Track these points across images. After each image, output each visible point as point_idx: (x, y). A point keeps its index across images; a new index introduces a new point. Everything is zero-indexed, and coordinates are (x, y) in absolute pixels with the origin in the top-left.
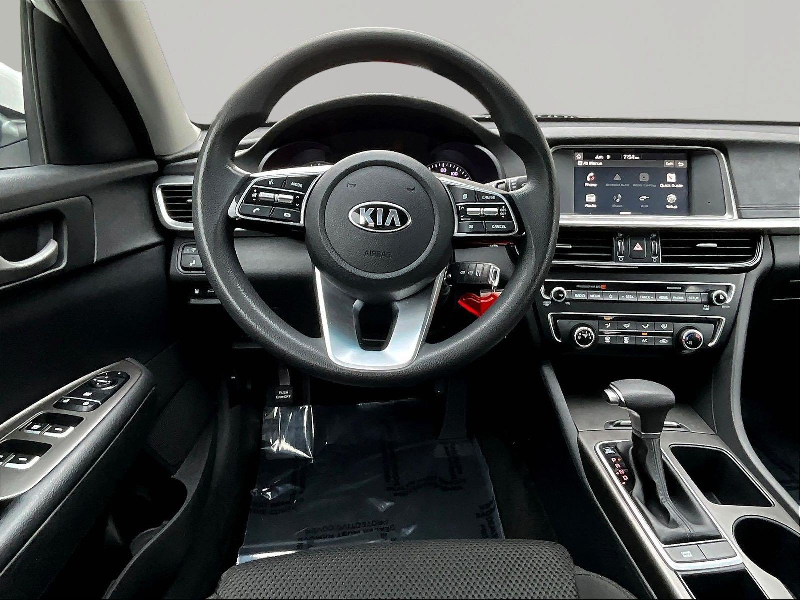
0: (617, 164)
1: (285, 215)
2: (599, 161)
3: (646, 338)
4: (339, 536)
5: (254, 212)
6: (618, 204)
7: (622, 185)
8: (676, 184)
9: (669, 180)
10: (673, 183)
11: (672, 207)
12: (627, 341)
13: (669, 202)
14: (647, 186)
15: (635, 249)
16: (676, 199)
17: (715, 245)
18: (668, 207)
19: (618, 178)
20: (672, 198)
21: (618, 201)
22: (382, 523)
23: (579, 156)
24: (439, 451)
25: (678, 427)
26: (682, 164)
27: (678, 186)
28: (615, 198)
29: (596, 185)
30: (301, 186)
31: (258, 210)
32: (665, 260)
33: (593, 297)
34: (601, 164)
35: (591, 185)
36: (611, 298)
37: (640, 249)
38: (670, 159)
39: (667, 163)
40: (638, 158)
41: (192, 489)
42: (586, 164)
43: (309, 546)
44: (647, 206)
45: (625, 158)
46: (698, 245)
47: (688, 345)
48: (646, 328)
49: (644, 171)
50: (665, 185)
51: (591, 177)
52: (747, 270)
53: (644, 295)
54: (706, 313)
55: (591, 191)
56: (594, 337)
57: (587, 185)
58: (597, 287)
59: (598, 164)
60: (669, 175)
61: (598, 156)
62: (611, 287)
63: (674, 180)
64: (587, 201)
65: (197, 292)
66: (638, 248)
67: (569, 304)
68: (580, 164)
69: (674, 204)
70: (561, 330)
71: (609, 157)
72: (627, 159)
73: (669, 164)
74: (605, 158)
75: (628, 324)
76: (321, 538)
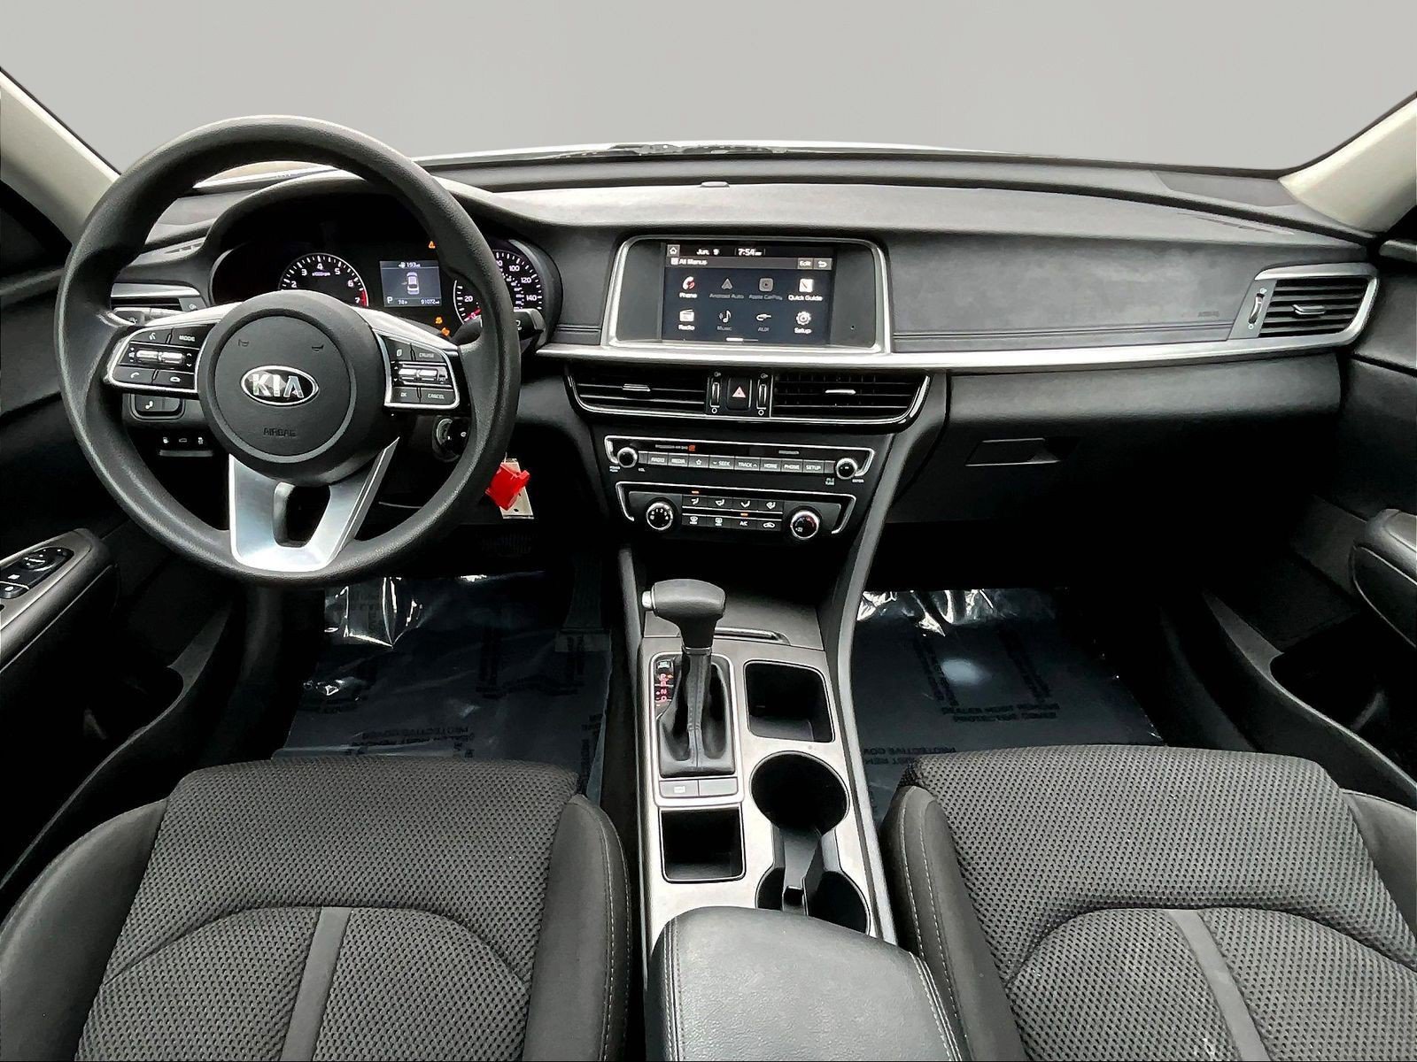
0: (728, 262)
1: (172, 379)
2: (702, 257)
3: (746, 520)
4: (403, 743)
5: (132, 376)
6: (725, 325)
7: (733, 296)
8: (811, 294)
9: (802, 289)
10: (808, 294)
11: (802, 331)
12: (719, 522)
13: (799, 322)
14: (770, 298)
15: (734, 396)
16: (810, 319)
17: (853, 392)
18: (797, 331)
19: (727, 285)
20: (804, 317)
21: (726, 320)
22: (461, 730)
23: (674, 250)
24: (561, 644)
25: (773, 638)
26: (824, 264)
27: (814, 298)
28: (721, 316)
29: (695, 296)
30: (193, 339)
31: (138, 374)
32: (776, 412)
33: (676, 462)
34: (705, 263)
35: (688, 296)
36: (699, 464)
37: (742, 395)
38: (806, 255)
39: (801, 262)
40: (759, 254)
41: (190, 680)
42: (683, 262)
43: (360, 752)
44: (767, 329)
45: (740, 254)
46: (828, 391)
47: (796, 532)
48: (745, 506)
49: (767, 273)
50: (795, 296)
51: (689, 283)
52: (897, 428)
53: (744, 461)
54: (829, 489)
55: (687, 304)
56: (672, 517)
57: (682, 295)
58: (683, 448)
59: (700, 262)
60: (803, 281)
61: (700, 250)
62: (701, 449)
63: (810, 289)
64: (682, 319)
65: (165, 441)
66: (739, 393)
67: (643, 470)
68: (674, 261)
69: (805, 327)
70: (633, 505)
71: (716, 252)
72: (743, 255)
73: (805, 263)
74: (712, 254)
75: (721, 500)
76: (379, 744)
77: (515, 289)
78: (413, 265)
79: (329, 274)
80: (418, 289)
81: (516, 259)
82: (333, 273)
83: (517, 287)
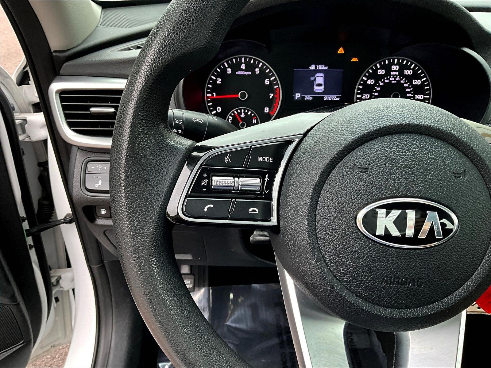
5: (206, 209)
31: (212, 206)
77: (407, 90)
78: (322, 67)
79: (250, 73)
80: (323, 87)
81: (411, 65)
82: (253, 72)
83: (408, 87)
